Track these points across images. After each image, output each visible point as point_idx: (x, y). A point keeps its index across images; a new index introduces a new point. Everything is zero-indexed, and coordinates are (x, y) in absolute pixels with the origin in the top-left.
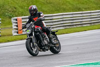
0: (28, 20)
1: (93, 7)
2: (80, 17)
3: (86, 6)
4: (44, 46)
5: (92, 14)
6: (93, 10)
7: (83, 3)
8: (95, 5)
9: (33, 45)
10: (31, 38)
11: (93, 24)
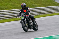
0: (20, 11)
1: (10, 8)
2: (2, 13)
3: (6, 7)
4: (31, 26)
5: (10, 12)
6: (10, 9)
7: (4, 5)
8: (12, 6)
9: (26, 25)
10: (24, 22)
11: (10, 18)
